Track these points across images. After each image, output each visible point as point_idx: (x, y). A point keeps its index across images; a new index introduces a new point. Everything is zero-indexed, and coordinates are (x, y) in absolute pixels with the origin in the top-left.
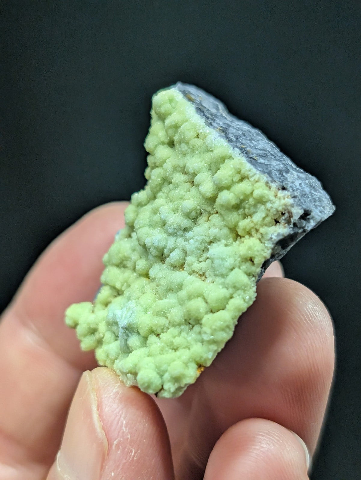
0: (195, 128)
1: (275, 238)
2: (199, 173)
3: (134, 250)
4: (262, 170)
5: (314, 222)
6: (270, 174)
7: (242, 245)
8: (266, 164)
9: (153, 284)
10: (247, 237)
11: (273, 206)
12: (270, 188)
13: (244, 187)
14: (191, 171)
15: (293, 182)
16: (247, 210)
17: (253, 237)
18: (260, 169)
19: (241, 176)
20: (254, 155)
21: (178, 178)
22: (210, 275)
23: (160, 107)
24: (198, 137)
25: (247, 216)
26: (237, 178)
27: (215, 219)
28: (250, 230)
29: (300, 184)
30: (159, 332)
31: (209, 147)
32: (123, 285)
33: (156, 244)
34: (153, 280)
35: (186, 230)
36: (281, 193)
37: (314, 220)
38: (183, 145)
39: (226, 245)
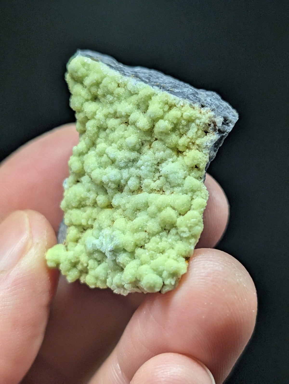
0: (115, 80)
1: (210, 145)
2: (131, 114)
3: (89, 191)
4: (182, 97)
5: (232, 125)
6: (188, 98)
7: (185, 158)
8: (181, 92)
9: (120, 211)
10: (187, 150)
11: (201, 121)
12: (194, 108)
13: (174, 113)
14: (123, 114)
15: (205, 100)
16: (181, 130)
17: (192, 149)
18: (180, 96)
19: (169, 106)
20: (169, 88)
21: (112, 122)
22: (167, 189)
23: (76, 72)
24: (119, 86)
25: (183, 135)
26: (166, 108)
27: (156, 145)
28: (188, 144)
29: (211, 100)
30: (143, 244)
31: (132, 91)
32: (88, 221)
33: (113, 179)
34: (118, 207)
35: (135, 161)
36: (203, 110)
37: (232, 123)
38: (108, 96)
39: (173, 162)
